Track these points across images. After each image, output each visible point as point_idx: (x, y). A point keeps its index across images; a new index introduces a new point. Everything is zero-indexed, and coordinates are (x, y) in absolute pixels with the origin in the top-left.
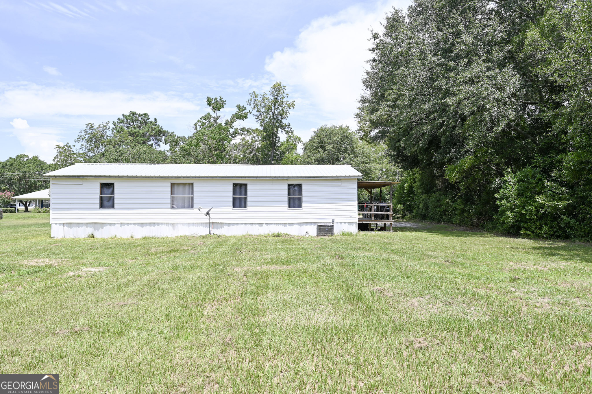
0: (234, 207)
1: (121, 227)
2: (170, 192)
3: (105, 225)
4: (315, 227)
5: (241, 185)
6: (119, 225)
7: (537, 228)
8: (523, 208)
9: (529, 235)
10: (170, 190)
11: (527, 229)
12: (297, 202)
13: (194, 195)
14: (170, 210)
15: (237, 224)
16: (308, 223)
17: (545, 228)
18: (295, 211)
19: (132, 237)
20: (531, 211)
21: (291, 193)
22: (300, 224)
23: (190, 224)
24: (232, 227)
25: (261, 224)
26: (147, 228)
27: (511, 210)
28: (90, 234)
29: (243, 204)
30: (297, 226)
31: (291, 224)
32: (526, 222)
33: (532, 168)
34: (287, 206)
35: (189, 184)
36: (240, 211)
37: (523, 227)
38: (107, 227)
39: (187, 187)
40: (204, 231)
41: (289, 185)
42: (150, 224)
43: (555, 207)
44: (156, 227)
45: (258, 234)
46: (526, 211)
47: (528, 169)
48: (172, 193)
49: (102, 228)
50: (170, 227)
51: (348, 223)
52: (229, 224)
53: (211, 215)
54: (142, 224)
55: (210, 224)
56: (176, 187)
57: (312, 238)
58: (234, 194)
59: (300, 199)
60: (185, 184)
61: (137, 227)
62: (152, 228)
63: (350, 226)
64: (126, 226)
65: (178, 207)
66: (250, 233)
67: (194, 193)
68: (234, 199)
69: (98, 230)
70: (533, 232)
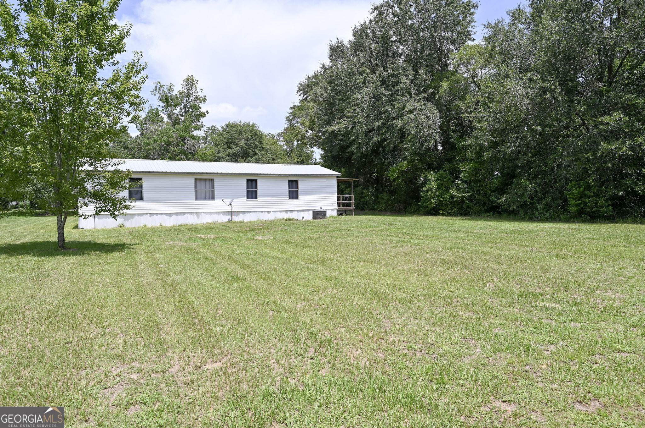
0: (248, 198)
1: (150, 217)
2: (194, 186)
3: (134, 215)
4: (311, 213)
5: (252, 181)
6: (149, 215)
7: (449, 209)
8: (441, 197)
9: (444, 214)
10: (194, 184)
11: (443, 210)
12: (295, 194)
13: (215, 189)
14: (194, 201)
15: (250, 212)
16: (303, 210)
17: (454, 209)
18: (294, 201)
19: (161, 225)
20: (446, 198)
21: (290, 187)
22: (298, 211)
23: (212, 213)
24: (247, 214)
25: (269, 212)
26: (174, 217)
27: (434, 198)
28: (120, 224)
29: (254, 196)
30: (296, 213)
31: (291, 211)
32: (442, 206)
33: (444, 171)
34: (288, 198)
35: (209, 179)
36: (252, 202)
37: (441, 209)
38: (137, 218)
39: (208, 183)
40: (225, 219)
41: (289, 181)
42: (177, 214)
43: (463, 197)
44: (183, 216)
45: (267, 219)
46: (443, 198)
47: (441, 172)
48: (196, 187)
49: (132, 218)
50: (195, 216)
51: (331, 209)
52: (244, 212)
53: (232, 205)
54: (170, 214)
55: (232, 213)
56: (198, 182)
57: (309, 222)
58: (247, 188)
59: (297, 192)
60: (205, 180)
61: (165, 216)
62: (179, 217)
63: (333, 212)
64: (155, 216)
65: (201, 199)
66: (261, 219)
67: (215, 186)
68: (248, 192)
69: (128, 220)
70: (447, 212)
